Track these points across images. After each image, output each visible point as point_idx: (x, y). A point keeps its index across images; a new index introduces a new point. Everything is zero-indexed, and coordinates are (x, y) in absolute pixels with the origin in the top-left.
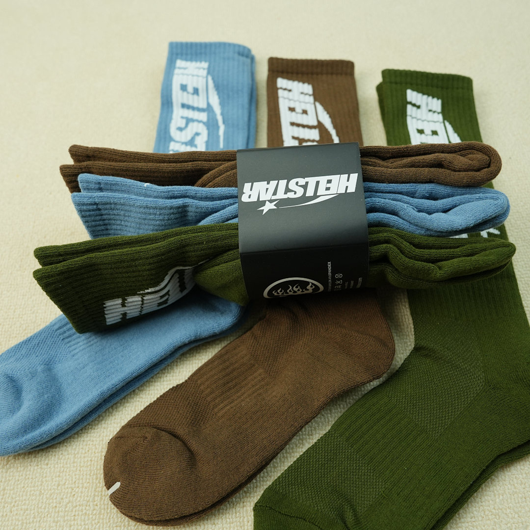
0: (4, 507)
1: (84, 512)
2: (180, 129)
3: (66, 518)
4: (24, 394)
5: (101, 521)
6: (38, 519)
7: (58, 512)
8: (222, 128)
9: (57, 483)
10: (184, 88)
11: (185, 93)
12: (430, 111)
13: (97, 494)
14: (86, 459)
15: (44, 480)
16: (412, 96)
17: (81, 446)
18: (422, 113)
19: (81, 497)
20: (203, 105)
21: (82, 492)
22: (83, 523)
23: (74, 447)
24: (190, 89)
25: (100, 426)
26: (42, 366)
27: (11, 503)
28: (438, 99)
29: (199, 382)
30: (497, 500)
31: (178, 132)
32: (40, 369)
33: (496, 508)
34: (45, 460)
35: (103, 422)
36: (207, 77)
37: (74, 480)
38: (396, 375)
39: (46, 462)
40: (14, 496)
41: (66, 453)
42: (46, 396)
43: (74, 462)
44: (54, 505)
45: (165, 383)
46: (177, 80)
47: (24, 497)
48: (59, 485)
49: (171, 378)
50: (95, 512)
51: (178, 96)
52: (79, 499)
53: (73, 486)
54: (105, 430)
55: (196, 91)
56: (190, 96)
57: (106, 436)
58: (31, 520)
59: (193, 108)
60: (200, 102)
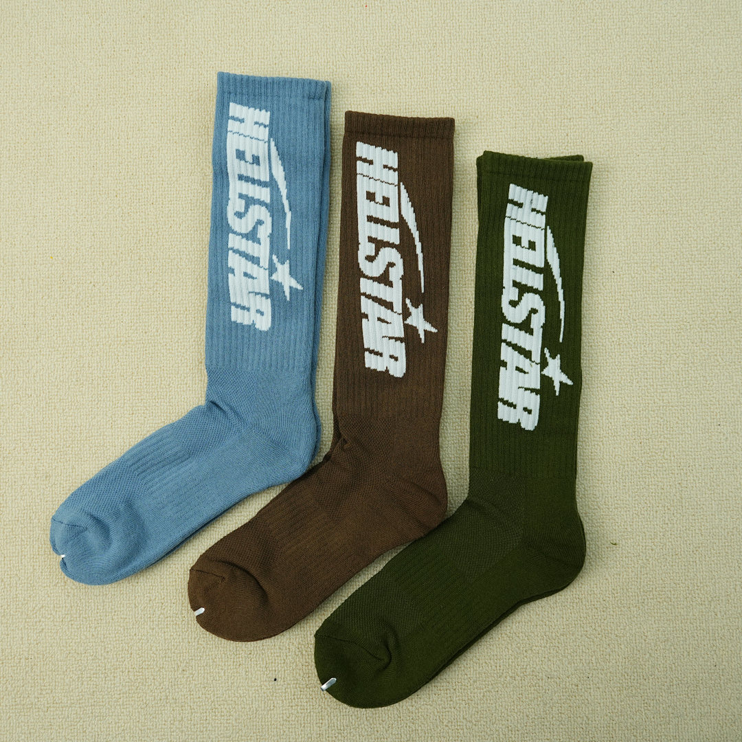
0: (106, 616)
1: (175, 622)
2: (239, 215)
3: (160, 626)
4: (111, 533)
5: (190, 630)
6: (137, 627)
7: (153, 621)
8: (289, 216)
9: (148, 599)
10: (240, 155)
11: (243, 162)
12: (533, 210)
13: (183, 608)
14: (171, 580)
15: (137, 595)
16: (515, 192)
17: (165, 569)
18: (524, 214)
19: (170, 610)
20: (265, 177)
21: (171, 607)
22: (174, 631)
23: (159, 568)
24: (249, 157)
25: (180, 552)
26: (123, 505)
27: (112, 612)
28: (545, 196)
29: (268, 522)
30: (514, 627)
31: (237, 220)
32: (122, 507)
33: (512, 632)
34: (135, 579)
35: (183, 548)
36: (269, 142)
37: (163, 597)
39: (136, 581)
40: (113, 607)
41: (153, 574)
42: (132, 536)
43: (161, 582)
44: (149, 616)
45: (237, 514)
46: (233, 143)
47: (122, 609)
48: (150, 600)
49: (242, 509)
50: (184, 622)
51: (234, 166)
53: (163, 601)
54: (185, 556)
55: (256, 160)
56: (249, 166)
57: (187, 560)
58: (131, 627)
59: (253, 181)
60: (261, 174)
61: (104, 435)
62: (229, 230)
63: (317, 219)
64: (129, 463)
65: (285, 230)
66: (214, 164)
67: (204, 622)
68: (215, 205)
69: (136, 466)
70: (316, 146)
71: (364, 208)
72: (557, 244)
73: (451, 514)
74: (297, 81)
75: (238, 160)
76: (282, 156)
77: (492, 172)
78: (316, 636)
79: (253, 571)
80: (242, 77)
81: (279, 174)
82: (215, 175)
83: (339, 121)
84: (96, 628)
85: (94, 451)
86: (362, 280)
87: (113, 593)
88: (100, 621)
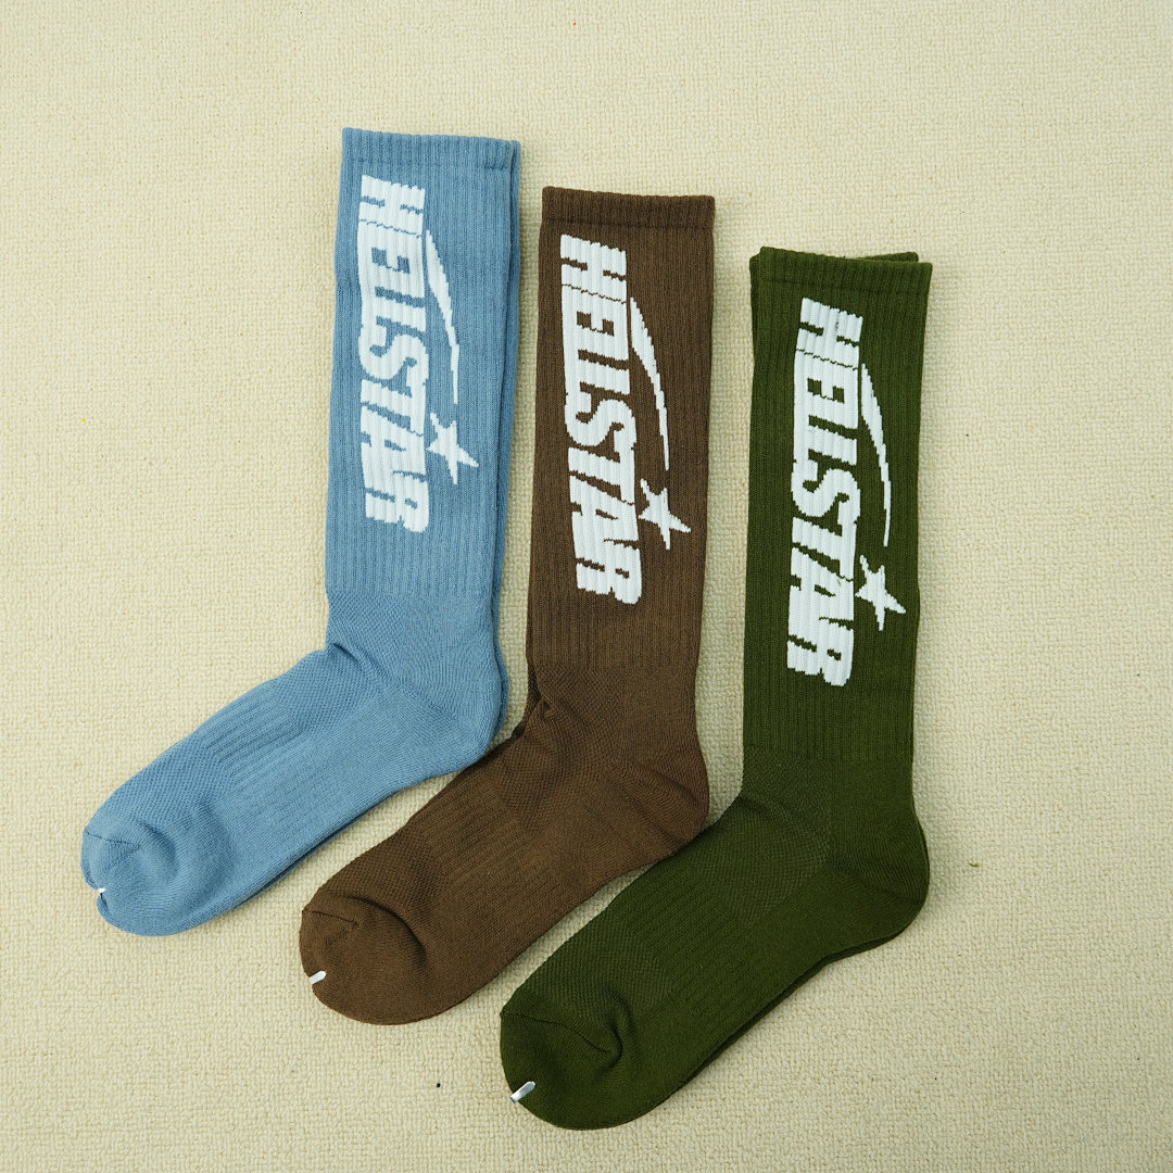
0: (170, 985)
1: (279, 994)
2: (378, 351)
3: (255, 1001)
4: (178, 853)
5: (302, 1007)
6: (219, 1002)
7: (244, 993)
8: (455, 351)
9: (236, 958)
10: (379, 257)
11: (383, 268)
12: (840, 339)
13: (292, 973)
14: (273, 927)
15: (219, 952)
16: (811, 310)
17: (263, 910)
18: (826, 345)
19: (271, 975)
20: (418, 292)
21: (272, 970)
22: (278, 1008)
23: (254, 909)
24: (392, 261)
25: (286, 882)
26: (197, 809)
27: (179, 979)
28: (858, 317)
29: (425, 833)
30: (817, 998)
31: (374, 358)
32: (194, 812)
33: (813, 1007)
34: (216, 926)
35: (291, 877)
36: (424, 236)
37: (260, 955)
38: (708, 833)
39: (217, 929)
40: (181, 971)
41: (244, 918)
42: (211, 858)
43: (257, 931)
44: (238, 985)
45: (376, 823)
46: (367, 239)
47: (195, 973)
48: (240, 960)
49: (384, 814)
50: (293, 994)
51: (369, 275)
52: (269, 978)
53: (259, 961)
54: (295, 888)
55: (404, 265)
56: (393, 274)
57: (298, 896)
58: (210, 1002)
59: (400, 298)
60: (412, 285)
61: (166, 698)
62: (362, 374)
63: (500, 357)
64: (206, 743)
65: (449, 373)
66: (338, 272)
67: (325, 993)
68: (339, 335)
69: (216, 747)
70: (499, 243)
71: (574, 338)
72: (878, 392)
73: (715, 819)
74: (467, 141)
75: (374, 266)
76: (444, 258)
77: (774, 280)
78: (502, 1014)
79: (403, 913)
80: (381, 136)
81: (440, 286)
82: (340, 287)
83: (533, 203)
84: (153, 1004)
85: (150, 724)
86: (572, 451)
87: (181, 949)
88: (160, 994)
